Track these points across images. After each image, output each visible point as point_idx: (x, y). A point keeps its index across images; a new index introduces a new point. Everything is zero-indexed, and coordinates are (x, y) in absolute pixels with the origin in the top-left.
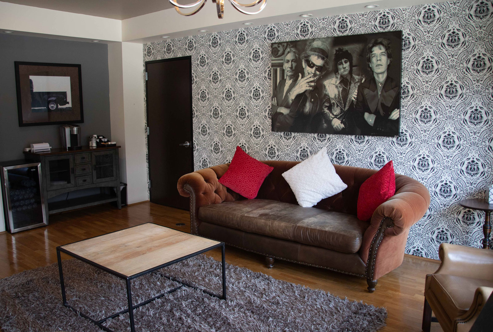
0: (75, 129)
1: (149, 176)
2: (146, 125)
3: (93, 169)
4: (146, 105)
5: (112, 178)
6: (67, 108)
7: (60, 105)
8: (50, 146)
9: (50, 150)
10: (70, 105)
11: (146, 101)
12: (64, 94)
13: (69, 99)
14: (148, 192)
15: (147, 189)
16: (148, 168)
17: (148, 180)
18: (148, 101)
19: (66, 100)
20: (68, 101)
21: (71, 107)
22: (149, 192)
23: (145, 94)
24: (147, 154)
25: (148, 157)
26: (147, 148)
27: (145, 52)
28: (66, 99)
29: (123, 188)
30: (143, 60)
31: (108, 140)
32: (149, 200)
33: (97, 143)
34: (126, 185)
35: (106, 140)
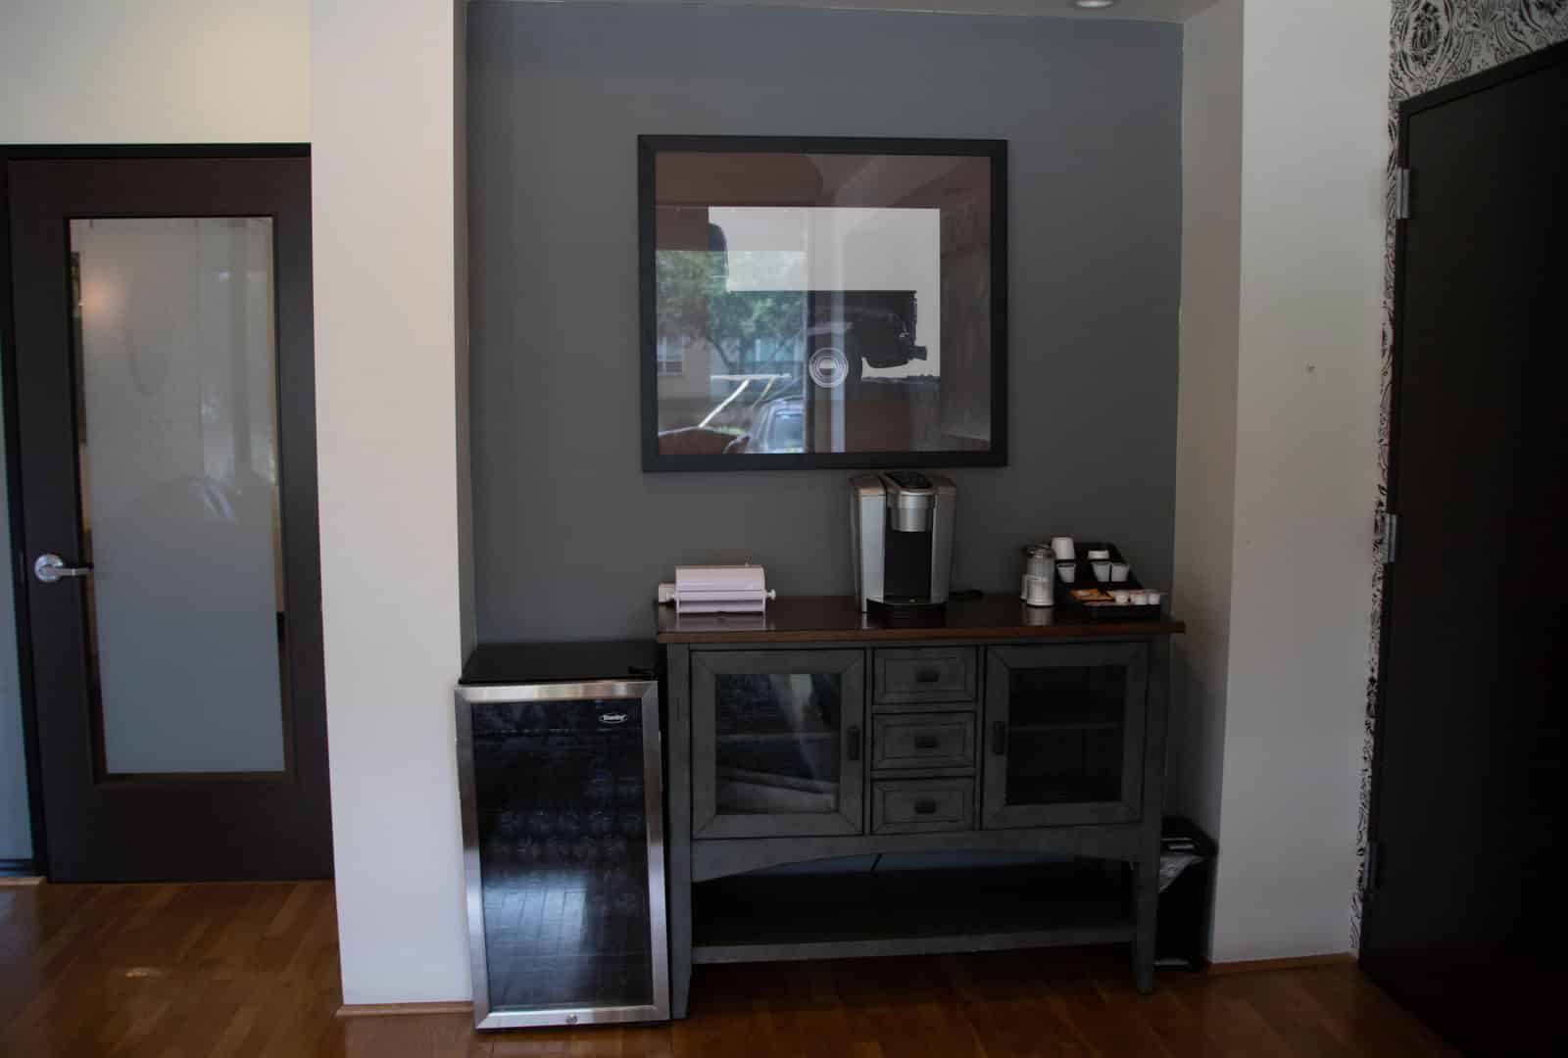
0: (911, 501)
1: (1372, 816)
2: (1384, 499)
3: (988, 747)
4: (1388, 378)
5: (1109, 805)
6: (909, 378)
7: (874, 364)
8: (768, 588)
9: (762, 608)
10: (929, 367)
11: (1393, 349)
12: (901, 304)
13: (928, 330)
14: (1354, 907)
15: (1353, 889)
16: (1368, 765)
17: (1365, 838)
18: (1401, 353)
19: (912, 337)
20: (918, 343)
21: (936, 372)
22: (1360, 906)
23: (1390, 303)
24: (1372, 680)
25: (1374, 698)
26: (1375, 644)
27: (1402, 39)
28: (912, 329)
29: (1188, 870)
30: (1386, 91)
31: (1130, 575)
32: (1355, 953)
33: (1059, 588)
34: (1207, 849)
35: (1119, 573)
